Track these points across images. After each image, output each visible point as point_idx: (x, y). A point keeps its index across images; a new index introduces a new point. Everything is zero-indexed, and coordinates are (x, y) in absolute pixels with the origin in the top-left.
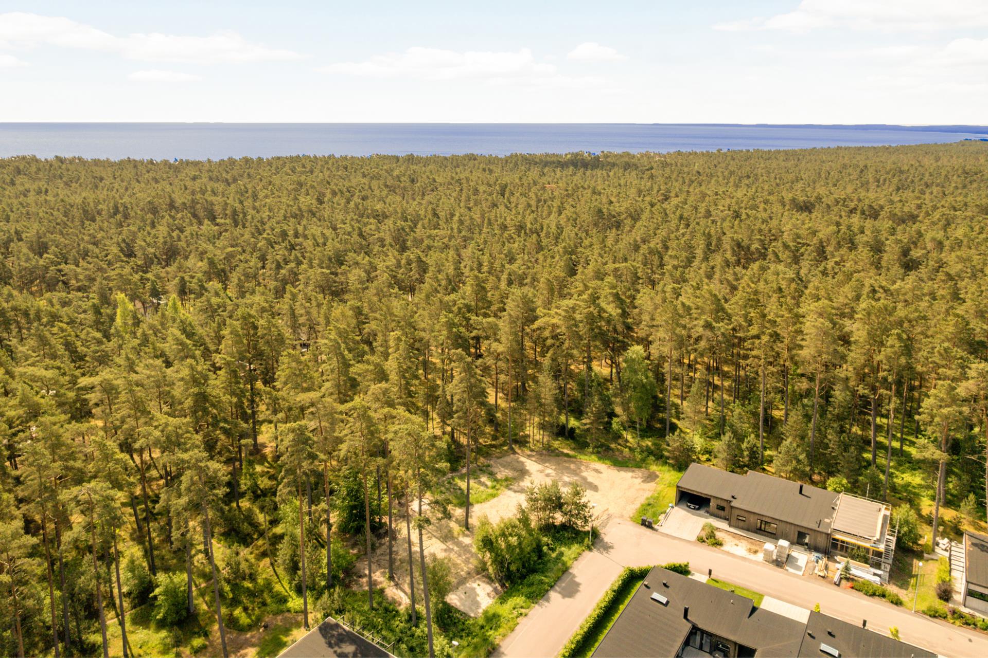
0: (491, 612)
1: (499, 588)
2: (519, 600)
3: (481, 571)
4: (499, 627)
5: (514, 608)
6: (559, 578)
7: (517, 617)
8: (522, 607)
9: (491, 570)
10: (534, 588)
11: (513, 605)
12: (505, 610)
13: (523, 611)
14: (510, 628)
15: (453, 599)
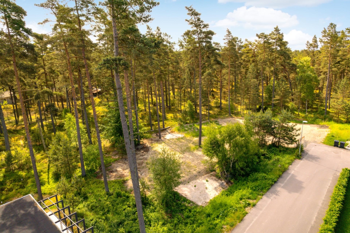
0: (218, 202)
1: (225, 184)
2: (245, 192)
3: (210, 171)
4: (226, 216)
5: (241, 199)
6: (280, 176)
7: (245, 207)
8: (249, 198)
9: (218, 171)
10: (259, 182)
11: (239, 196)
12: (232, 200)
13: (251, 201)
14: (238, 218)
15: (184, 190)
